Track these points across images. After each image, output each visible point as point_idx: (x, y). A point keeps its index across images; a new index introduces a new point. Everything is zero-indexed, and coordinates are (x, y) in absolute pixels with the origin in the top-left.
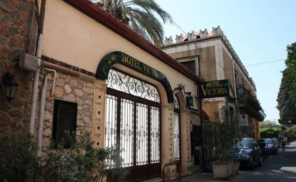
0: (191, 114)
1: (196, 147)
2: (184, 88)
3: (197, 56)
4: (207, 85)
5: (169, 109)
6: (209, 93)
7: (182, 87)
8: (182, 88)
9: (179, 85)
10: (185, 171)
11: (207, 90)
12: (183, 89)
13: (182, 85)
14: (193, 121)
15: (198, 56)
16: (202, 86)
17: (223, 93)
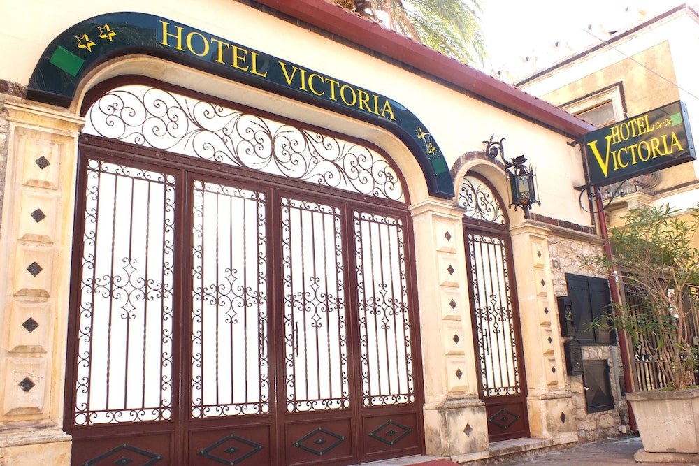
0: (553, 239)
1: (585, 348)
2: (502, 151)
3: (616, 84)
4: (608, 138)
5: (436, 217)
6: (619, 163)
7: (494, 148)
8: (495, 152)
9: (484, 142)
10: (540, 432)
11: (611, 155)
12: (499, 153)
13: (494, 141)
14: (564, 262)
15: (620, 84)
16: (592, 145)
17: (667, 153)
